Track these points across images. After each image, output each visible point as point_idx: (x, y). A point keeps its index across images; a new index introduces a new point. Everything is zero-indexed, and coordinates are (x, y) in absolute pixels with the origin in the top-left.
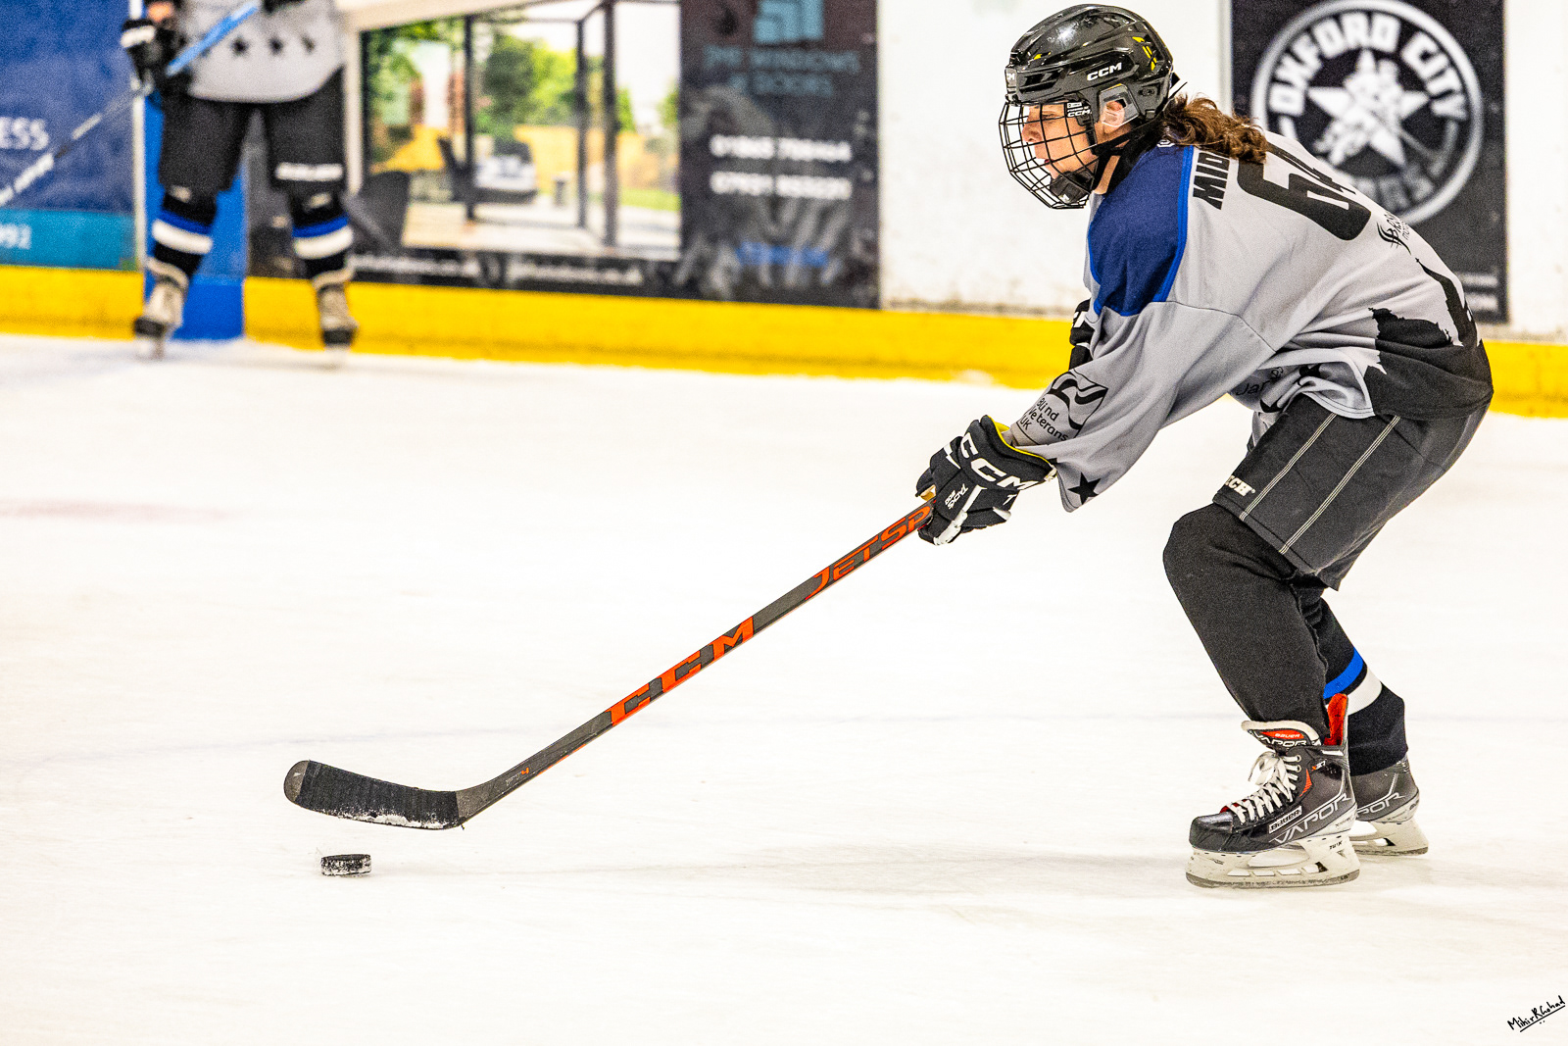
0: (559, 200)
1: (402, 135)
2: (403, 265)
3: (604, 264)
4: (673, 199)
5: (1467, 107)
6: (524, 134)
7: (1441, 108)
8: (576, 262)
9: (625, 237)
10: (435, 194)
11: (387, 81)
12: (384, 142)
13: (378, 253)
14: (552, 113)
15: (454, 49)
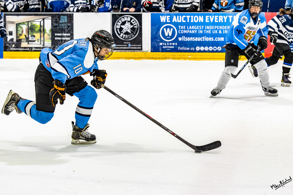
0: (38, 41)
1: (21, 35)
2: (21, 49)
4: (51, 41)
5: (138, 27)
6: (34, 34)
7: (135, 27)
8: (40, 48)
9: (45, 45)
10: (24, 41)
11: (19, 29)
12: (19, 36)
13: (18, 48)
14: (37, 32)
15: (26, 25)
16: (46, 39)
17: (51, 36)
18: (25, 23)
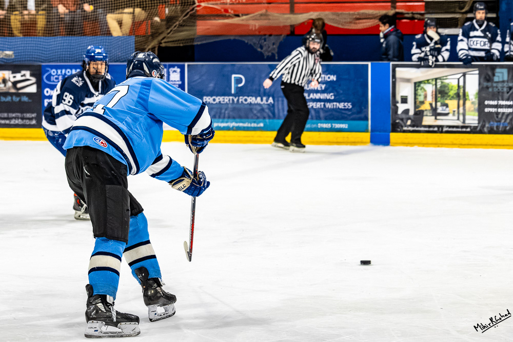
0: (454, 115)
1: (422, 103)
2: (422, 129)
3: (462, 127)
4: (477, 114)
6: (447, 102)
8: (457, 127)
9: (467, 122)
10: (429, 114)
11: (419, 92)
12: (419, 104)
13: (417, 127)
14: (453, 97)
15: (433, 85)
16: (469, 111)
17: (477, 106)
18: (430, 81)
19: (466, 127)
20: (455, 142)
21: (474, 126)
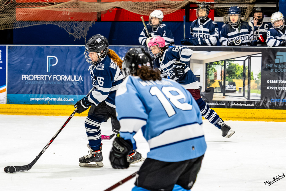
0: (240, 92)
1: (213, 81)
2: (212, 104)
3: (247, 103)
4: (260, 91)
6: (234, 80)
8: (243, 103)
9: (251, 98)
10: (218, 92)
11: (210, 72)
12: (209, 82)
14: (239, 76)
15: (222, 67)
16: (253, 89)
17: (260, 84)
18: (220, 62)
19: (251, 103)
20: (241, 116)
21: (257, 102)
